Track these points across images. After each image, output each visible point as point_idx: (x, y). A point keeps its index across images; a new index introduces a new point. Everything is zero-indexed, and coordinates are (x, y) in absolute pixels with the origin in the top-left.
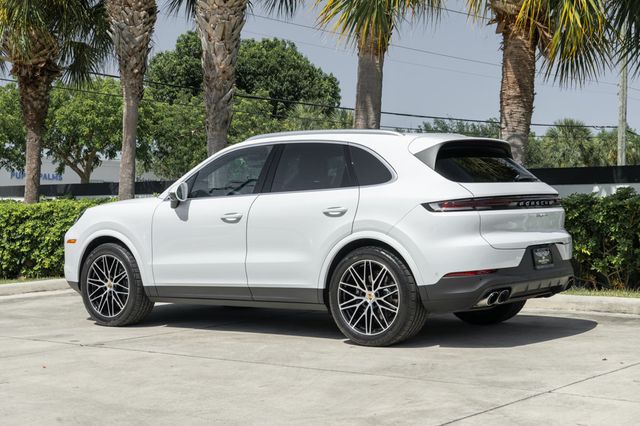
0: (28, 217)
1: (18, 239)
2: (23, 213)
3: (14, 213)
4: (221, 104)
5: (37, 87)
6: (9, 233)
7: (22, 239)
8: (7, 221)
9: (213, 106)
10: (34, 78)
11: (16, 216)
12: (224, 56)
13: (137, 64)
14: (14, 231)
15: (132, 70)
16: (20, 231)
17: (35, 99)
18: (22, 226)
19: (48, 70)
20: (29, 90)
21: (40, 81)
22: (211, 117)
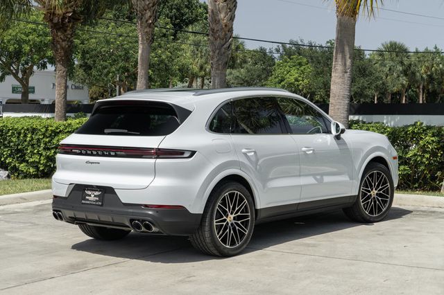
0: (60, 131)
1: (52, 148)
2: (57, 128)
3: (50, 128)
4: (223, 50)
5: (66, 31)
6: (45, 144)
7: (56, 148)
8: (44, 135)
9: (217, 51)
10: (63, 24)
11: (51, 130)
12: (226, 14)
13: (150, 17)
14: (49, 142)
15: (147, 21)
16: (55, 141)
17: (64, 41)
18: (56, 138)
19: (73, 18)
20: (59, 34)
21: (67, 27)
22: (216, 59)
